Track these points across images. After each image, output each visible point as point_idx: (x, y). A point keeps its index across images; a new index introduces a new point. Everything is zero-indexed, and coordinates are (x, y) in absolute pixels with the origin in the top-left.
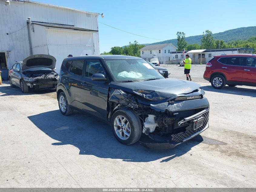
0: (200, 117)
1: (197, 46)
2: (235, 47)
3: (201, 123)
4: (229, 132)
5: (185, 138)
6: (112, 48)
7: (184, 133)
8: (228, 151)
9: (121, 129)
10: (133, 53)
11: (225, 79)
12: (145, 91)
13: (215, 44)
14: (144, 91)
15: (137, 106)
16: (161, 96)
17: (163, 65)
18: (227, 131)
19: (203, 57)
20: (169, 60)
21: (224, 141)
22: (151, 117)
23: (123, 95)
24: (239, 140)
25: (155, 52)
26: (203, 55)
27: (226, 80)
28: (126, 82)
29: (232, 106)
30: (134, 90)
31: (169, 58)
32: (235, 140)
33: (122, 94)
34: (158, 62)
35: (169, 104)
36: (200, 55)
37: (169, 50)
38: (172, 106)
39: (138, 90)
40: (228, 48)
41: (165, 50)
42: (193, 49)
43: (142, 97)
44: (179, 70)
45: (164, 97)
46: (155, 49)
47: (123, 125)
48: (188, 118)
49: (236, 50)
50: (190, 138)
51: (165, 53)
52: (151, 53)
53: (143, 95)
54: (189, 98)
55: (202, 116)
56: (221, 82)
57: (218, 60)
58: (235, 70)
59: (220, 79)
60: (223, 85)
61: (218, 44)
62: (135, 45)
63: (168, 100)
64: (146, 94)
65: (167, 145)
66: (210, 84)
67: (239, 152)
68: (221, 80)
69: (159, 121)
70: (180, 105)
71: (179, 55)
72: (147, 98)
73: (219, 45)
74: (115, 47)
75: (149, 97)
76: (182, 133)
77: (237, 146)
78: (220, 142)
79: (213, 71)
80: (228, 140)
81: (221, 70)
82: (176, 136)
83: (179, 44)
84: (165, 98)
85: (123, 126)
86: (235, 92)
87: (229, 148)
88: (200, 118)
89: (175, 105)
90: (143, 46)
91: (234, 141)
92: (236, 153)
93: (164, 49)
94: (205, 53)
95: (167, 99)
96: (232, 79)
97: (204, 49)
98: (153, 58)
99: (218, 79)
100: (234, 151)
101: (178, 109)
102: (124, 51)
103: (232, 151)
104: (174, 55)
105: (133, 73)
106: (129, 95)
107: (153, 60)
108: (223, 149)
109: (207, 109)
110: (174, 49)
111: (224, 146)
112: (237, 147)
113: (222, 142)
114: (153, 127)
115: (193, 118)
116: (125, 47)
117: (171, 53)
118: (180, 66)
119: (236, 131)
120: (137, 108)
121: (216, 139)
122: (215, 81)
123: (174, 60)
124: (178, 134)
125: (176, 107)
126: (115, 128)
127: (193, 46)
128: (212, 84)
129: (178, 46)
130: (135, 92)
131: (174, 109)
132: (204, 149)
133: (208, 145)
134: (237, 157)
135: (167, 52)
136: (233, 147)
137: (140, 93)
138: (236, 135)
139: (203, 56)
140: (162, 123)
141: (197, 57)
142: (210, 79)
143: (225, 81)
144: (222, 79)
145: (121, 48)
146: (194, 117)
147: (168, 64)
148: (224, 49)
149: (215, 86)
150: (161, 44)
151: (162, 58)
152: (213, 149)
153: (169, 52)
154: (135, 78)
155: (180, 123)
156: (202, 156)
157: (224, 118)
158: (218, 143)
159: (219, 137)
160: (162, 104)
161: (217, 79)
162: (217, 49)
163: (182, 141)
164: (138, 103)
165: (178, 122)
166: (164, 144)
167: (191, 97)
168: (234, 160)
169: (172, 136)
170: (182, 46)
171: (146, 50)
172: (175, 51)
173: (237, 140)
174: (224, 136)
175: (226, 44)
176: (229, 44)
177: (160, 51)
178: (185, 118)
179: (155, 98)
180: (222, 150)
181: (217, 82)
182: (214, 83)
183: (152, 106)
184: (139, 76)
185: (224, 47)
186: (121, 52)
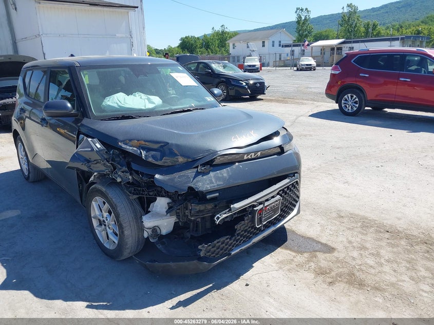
0: (273, 197)
1: (331, 34)
2: (397, 35)
3: (274, 210)
4: (347, 216)
5: (237, 246)
6: (182, 38)
7: (232, 237)
8: (331, 270)
9: (103, 226)
10: (218, 47)
11: (364, 97)
12: (147, 143)
13: (362, 29)
14: (143, 143)
15: (130, 177)
16: (182, 156)
17: (268, 68)
18: (343, 215)
19: (338, 54)
20: (280, 59)
21: (330, 243)
22: (161, 203)
23: (99, 151)
24: (363, 237)
25: (255, 45)
26: (340, 49)
27: (365, 100)
28: (118, 119)
29: (367, 153)
30: (121, 142)
31: (280, 55)
32: (353, 239)
33: (95, 149)
34: (257, 64)
35: (198, 174)
36: (333, 49)
37: (280, 42)
38: (204, 177)
39: (130, 140)
40: (384, 36)
41: (273, 42)
42: (323, 40)
43: (137, 158)
44: (292, 78)
45: (188, 157)
46: (255, 39)
47: (106, 217)
48: (238, 206)
49: (397, 39)
50: (251, 243)
51: (273, 46)
52: (248, 47)
53: (141, 152)
54: (249, 157)
55: (278, 194)
56: (356, 103)
57: (352, 61)
58: (382, 80)
59: (355, 96)
60: (359, 109)
61: (368, 29)
62: (223, 32)
63: (196, 165)
64: (148, 150)
65: (192, 265)
66: (336, 106)
67: (355, 272)
68: (357, 99)
69: (178, 211)
70: (225, 175)
71: (297, 50)
72: (150, 160)
73: (370, 30)
74: (186, 37)
75: (153, 157)
76: (227, 239)
77: (355, 254)
78: (322, 244)
79: (344, 82)
80: (341, 238)
81: (357, 79)
82: (210, 247)
83: (300, 31)
84: (190, 160)
85: (105, 219)
86: (380, 123)
87: (338, 261)
88: (273, 200)
89: (212, 174)
90: (236, 34)
91: (350, 242)
92: (349, 275)
93: (271, 39)
94: (343, 46)
95: (195, 161)
96: (377, 96)
97: (343, 38)
98: (250, 56)
99: (352, 97)
100: (345, 269)
101: (218, 185)
102: (202, 44)
103: (341, 270)
104: (288, 50)
105: (141, 98)
106: (111, 152)
107: (249, 60)
108: (323, 264)
109: (294, 176)
110: (289, 39)
111: (327, 255)
112: (354, 259)
113: (325, 245)
114: (166, 224)
115: (253, 202)
116: (205, 36)
117: (283, 46)
118: (298, 70)
119: (362, 213)
120: (131, 180)
121: (315, 238)
122: (346, 100)
123: (287, 60)
124: (215, 242)
125: (213, 180)
126: (95, 223)
127: (324, 34)
128: (340, 106)
129: (297, 35)
130: (124, 146)
131: (208, 184)
132: (280, 268)
133: (294, 254)
134: (347, 286)
135: (277, 44)
136: (344, 258)
137: (135, 149)
138: (360, 224)
139: (340, 51)
140: (185, 215)
141: (328, 53)
142: (336, 97)
143: (363, 100)
144: (358, 96)
145: (198, 38)
146: (255, 201)
147: (276, 67)
148: (379, 38)
149: (346, 110)
150: (268, 30)
151: (267, 56)
152: (300, 266)
153: (280, 45)
154: (143, 108)
155: (218, 218)
156: (271, 286)
157: (345, 183)
158: (317, 248)
159: (323, 231)
160: (182, 173)
161: (350, 97)
162: (366, 37)
163: (230, 254)
164: (131, 170)
165: (215, 216)
166: (186, 264)
167: (253, 154)
168: (338, 298)
169: (200, 247)
170: (305, 33)
171: (239, 41)
172: (291, 42)
173: (357, 239)
174: (333, 228)
175: (381, 29)
176: (388, 28)
177: (264, 42)
178: (232, 206)
179: (167, 161)
180: (320, 268)
181: (350, 103)
182: (343, 106)
183: (157, 180)
184: (154, 103)
185: (378, 34)
186: (197, 46)
